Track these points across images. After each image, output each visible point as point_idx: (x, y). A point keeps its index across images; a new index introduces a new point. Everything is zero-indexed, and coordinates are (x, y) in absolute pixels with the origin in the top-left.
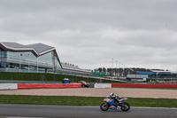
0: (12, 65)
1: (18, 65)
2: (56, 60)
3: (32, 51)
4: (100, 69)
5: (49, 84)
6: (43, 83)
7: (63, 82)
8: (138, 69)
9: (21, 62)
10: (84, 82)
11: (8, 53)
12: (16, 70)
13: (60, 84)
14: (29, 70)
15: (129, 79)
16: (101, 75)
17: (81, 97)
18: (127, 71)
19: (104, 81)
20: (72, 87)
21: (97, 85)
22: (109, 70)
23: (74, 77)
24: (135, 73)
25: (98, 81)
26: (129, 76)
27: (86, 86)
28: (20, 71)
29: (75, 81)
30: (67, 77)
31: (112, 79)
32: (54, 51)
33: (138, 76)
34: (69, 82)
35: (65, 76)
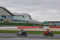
1: (18, 20)
2: (30, 19)
3: (22, 16)
4: (45, 22)
6: (26, 26)
8: (58, 22)
10: (40, 26)
11: (14, 16)
13: (32, 27)
14: (21, 22)
15: (55, 25)
16: (46, 24)
17: (39, 31)
18: (54, 22)
19: (47, 26)
20: (36, 28)
21: (44, 27)
22: (48, 22)
23: (37, 24)
24: (57, 23)
25: (45, 26)
26: (55, 24)
28: (18, 22)
29: (37, 26)
30: (34, 24)
31: (50, 25)
32: (30, 16)
35: (33, 24)
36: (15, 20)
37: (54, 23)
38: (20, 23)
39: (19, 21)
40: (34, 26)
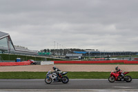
2: (10, 44)
4: (45, 50)
5: (5, 62)
7: (16, 61)
8: (75, 50)
10: (32, 61)
13: (13, 62)
15: (68, 57)
16: (46, 55)
17: (30, 72)
18: (66, 51)
19: (48, 60)
20: (23, 64)
21: (42, 63)
22: (52, 51)
23: (25, 57)
24: (72, 53)
25: (43, 59)
26: (67, 55)
27: (34, 64)
29: (25, 60)
30: (19, 57)
31: (55, 57)
32: (9, 36)
33: (74, 55)
34: (21, 60)
35: (17, 56)
37: (65, 54)
40: (19, 60)
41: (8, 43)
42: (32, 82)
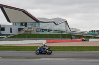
0: (43, 30)
1: (46, 30)
3: (54, 22)
4: (92, 31)
5: (64, 40)
6: (60, 39)
9: (48, 28)
10: (83, 38)
11: (41, 23)
12: (45, 33)
13: (70, 39)
14: (52, 33)
17: (82, 47)
19: (95, 38)
20: (77, 41)
22: (98, 31)
23: (78, 36)
25: (91, 37)
27: (85, 41)
28: (48, 33)
29: (78, 38)
30: (74, 36)
32: (66, 21)
34: (75, 38)
35: (72, 35)
36: (43, 29)
38: (50, 33)
39: (49, 31)
40: (73, 38)
41: (66, 26)
42: (84, 53)
